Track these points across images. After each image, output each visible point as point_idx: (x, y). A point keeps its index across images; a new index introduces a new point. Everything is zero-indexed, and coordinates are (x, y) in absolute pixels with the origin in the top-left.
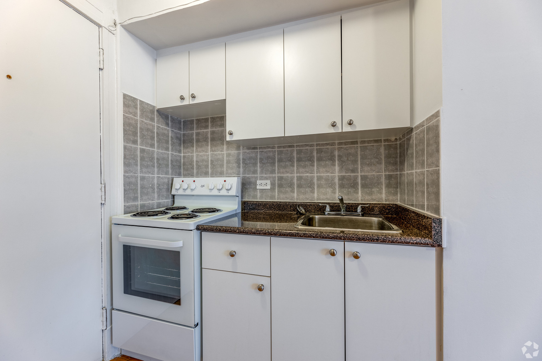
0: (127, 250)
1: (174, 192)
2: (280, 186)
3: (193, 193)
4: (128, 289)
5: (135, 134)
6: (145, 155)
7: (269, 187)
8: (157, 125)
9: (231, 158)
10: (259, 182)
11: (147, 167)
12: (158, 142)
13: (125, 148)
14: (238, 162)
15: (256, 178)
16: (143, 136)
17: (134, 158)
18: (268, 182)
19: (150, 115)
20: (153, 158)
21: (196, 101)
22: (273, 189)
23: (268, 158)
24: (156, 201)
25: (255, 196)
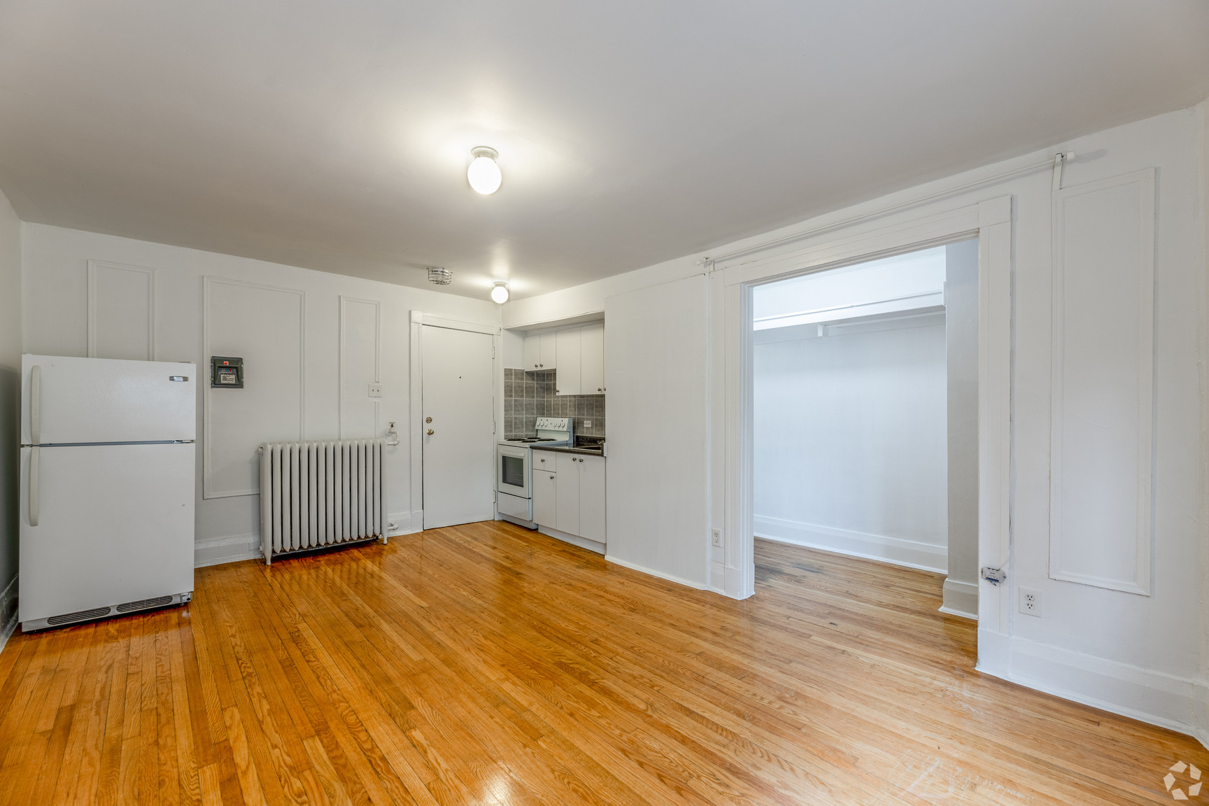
0: (504, 458)
1: (536, 428)
2: (596, 425)
3: (547, 429)
4: (505, 481)
5: (511, 391)
6: (518, 403)
7: (590, 426)
8: (526, 382)
9: (572, 404)
10: (585, 422)
11: (518, 411)
12: (526, 393)
13: (505, 400)
14: (575, 407)
15: (584, 419)
16: (516, 392)
17: (511, 406)
18: (590, 422)
19: (520, 377)
20: (522, 405)
21: (543, 368)
22: (592, 427)
23: (590, 404)
24: (524, 433)
25: (583, 433)
